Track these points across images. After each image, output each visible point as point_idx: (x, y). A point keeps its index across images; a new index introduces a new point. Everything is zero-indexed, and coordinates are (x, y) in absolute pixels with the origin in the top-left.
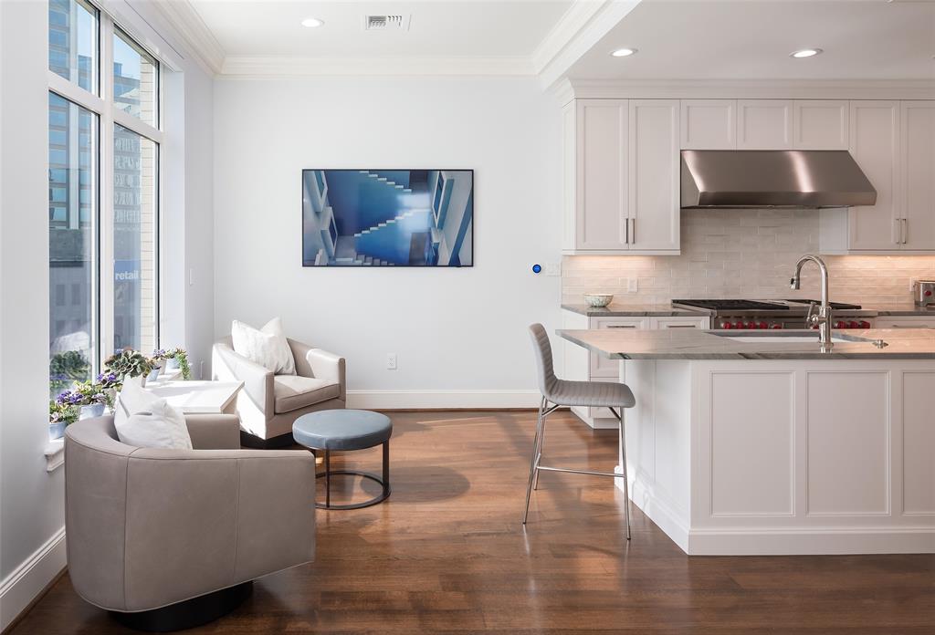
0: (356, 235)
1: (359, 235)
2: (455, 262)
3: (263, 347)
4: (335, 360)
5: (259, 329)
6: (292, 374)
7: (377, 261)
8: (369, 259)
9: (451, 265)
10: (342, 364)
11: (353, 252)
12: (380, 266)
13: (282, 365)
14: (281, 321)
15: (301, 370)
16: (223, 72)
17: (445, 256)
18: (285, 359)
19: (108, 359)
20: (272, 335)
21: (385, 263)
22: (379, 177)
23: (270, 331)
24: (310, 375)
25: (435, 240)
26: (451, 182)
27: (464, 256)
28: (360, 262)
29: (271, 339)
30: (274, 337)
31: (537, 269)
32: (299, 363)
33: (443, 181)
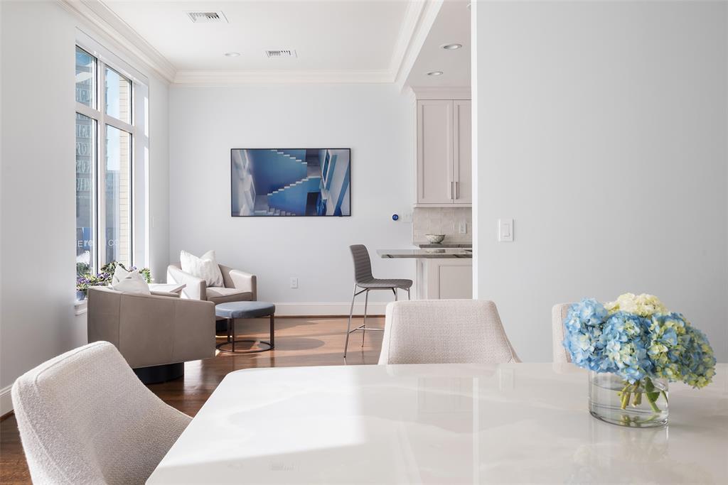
0: (269, 194)
1: (271, 194)
2: (338, 213)
3: (201, 268)
4: (249, 277)
5: (199, 257)
6: (221, 287)
7: (284, 213)
8: (278, 211)
9: (336, 215)
10: (254, 279)
11: (266, 206)
12: (286, 216)
13: (214, 280)
14: (214, 252)
15: (227, 283)
16: (175, 82)
17: (331, 209)
18: (216, 276)
19: (103, 266)
20: (207, 260)
21: (289, 214)
22: (284, 154)
23: (207, 258)
24: (232, 286)
25: (324, 198)
26: (335, 157)
27: (344, 209)
28: (271, 213)
29: (207, 264)
30: (209, 262)
31: (396, 218)
32: (226, 280)
33: (329, 157)
